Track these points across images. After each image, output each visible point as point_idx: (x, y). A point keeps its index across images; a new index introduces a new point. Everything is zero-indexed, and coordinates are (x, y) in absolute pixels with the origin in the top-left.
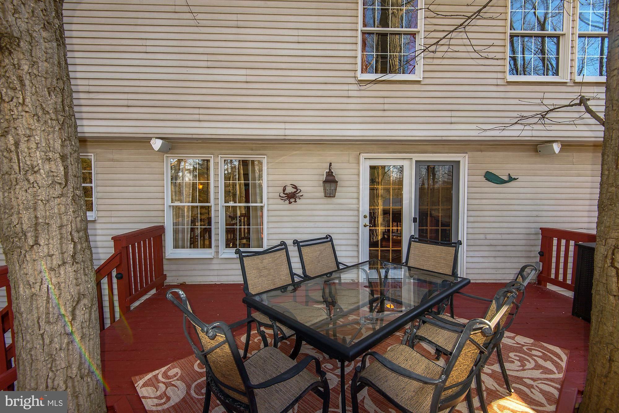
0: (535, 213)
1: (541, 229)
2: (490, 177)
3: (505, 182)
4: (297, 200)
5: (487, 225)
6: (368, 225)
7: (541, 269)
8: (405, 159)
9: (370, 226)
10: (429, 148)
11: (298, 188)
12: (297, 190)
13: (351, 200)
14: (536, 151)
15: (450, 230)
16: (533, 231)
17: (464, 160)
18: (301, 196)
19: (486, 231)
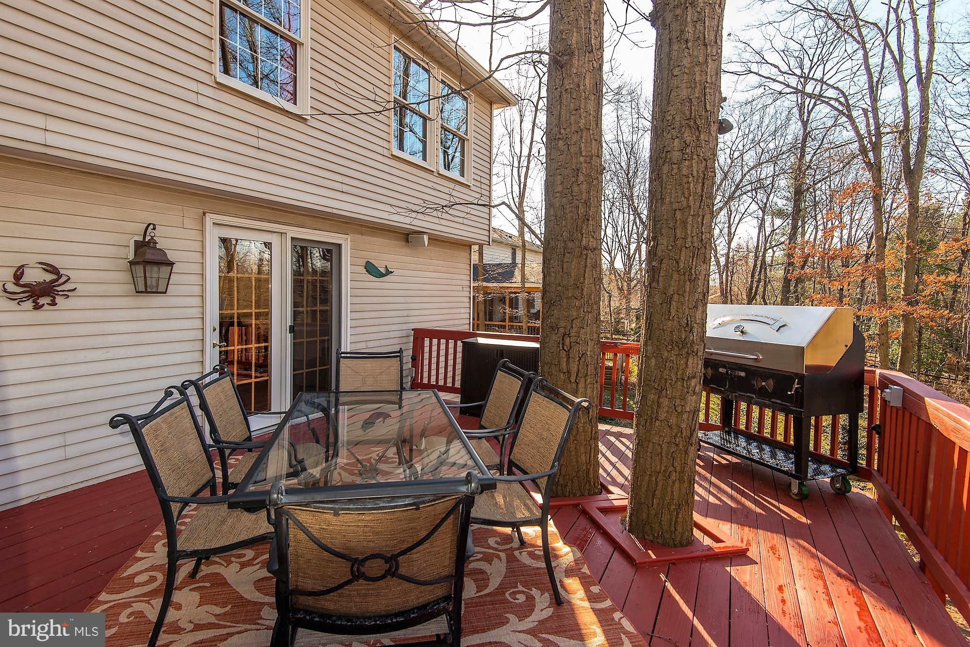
0: (405, 313)
1: (413, 330)
2: (371, 269)
3: (382, 275)
4: (58, 300)
5: (368, 330)
6: (218, 344)
7: (414, 375)
8: (274, 232)
9: (220, 347)
10: (308, 221)
11: (62, 272)
12: (60, 276)
13: (188, 300)
14: (407, 241)
15: (330, 341)
16: (404, 333)
17: (346, 241)
18: (69, 291)
19: (366, 337)
